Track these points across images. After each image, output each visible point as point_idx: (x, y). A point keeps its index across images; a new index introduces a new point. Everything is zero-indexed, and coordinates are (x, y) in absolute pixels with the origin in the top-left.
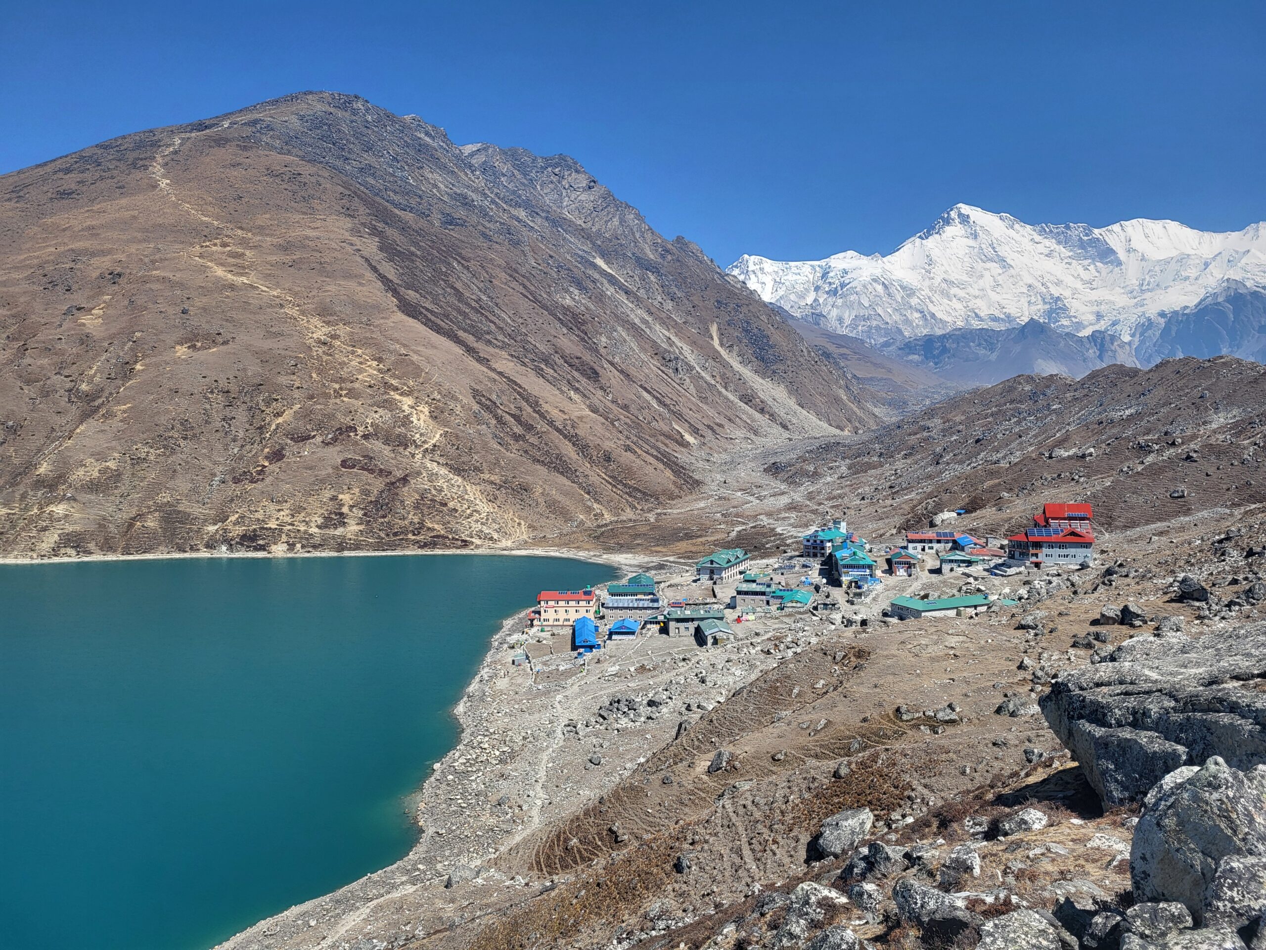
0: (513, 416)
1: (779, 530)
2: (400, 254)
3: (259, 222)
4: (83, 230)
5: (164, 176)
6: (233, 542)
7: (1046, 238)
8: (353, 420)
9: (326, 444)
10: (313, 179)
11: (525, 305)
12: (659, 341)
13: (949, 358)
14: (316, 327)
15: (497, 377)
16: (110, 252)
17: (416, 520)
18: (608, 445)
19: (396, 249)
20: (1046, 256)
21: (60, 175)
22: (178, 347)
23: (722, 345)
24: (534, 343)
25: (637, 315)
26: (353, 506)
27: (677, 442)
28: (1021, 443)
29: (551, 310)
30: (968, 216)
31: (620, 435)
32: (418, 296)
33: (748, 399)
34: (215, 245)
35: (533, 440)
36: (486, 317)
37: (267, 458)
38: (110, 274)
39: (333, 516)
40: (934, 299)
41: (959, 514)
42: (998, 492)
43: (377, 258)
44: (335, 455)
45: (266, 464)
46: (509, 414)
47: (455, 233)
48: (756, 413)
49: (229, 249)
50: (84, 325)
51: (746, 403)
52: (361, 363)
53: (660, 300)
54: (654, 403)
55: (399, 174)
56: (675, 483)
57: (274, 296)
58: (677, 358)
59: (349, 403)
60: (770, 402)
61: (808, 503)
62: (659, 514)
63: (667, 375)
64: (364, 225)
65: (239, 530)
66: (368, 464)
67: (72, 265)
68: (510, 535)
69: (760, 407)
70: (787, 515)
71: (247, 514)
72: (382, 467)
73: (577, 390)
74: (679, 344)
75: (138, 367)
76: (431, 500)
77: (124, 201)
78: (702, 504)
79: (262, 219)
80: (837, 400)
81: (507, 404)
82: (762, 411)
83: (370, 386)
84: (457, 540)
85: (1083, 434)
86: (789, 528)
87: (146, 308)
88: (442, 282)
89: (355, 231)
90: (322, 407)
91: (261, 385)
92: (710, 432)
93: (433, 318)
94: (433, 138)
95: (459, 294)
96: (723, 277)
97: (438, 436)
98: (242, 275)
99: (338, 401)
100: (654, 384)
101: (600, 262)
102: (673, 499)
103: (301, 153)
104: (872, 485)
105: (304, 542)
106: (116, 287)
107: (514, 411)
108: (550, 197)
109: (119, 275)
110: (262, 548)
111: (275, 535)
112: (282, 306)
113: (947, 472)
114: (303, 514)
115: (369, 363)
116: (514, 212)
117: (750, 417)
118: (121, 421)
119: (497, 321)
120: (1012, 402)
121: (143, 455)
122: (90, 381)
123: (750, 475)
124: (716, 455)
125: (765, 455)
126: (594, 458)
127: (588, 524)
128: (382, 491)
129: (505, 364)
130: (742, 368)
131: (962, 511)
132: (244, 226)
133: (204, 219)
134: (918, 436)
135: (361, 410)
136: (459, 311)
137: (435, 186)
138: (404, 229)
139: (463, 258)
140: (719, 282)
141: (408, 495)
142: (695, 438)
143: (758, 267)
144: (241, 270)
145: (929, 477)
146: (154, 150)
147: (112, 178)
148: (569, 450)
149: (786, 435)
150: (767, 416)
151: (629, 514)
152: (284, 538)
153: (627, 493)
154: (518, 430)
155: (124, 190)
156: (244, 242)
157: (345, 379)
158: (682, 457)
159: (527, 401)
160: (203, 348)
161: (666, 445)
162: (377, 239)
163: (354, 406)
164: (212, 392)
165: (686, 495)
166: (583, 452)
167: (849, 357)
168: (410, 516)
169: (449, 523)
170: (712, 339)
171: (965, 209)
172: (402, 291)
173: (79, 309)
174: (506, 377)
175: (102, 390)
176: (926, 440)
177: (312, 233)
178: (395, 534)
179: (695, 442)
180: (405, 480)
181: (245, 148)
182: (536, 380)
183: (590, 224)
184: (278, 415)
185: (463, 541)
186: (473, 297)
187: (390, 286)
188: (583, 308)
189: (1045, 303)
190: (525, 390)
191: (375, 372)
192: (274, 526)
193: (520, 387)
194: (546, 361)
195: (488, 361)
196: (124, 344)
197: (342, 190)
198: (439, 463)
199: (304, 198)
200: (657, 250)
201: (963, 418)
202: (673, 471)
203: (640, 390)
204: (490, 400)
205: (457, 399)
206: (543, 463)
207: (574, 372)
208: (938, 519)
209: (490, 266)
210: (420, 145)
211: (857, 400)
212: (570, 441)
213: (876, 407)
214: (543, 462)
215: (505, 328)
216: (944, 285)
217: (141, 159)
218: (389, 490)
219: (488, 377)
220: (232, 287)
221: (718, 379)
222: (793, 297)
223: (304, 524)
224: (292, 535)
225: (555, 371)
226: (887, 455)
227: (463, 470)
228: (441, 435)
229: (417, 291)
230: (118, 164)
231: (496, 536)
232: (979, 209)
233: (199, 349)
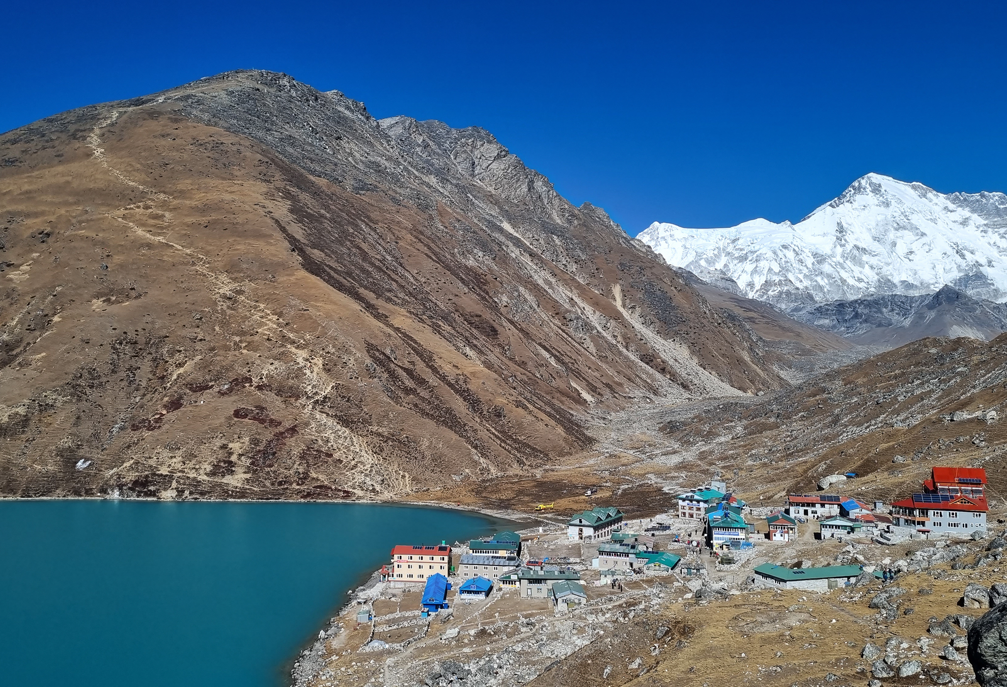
0: (405, 370)
1: (666, 490)
2: (309, 216)
3: (180, 187)
4: (21, 194)
5: (99, 146)
6: (125, 488)
7: (960, 206)
8: (249, 371)
9: (222, 394)
10: (234, 148)
11: (429, 265)
12: (561, 302)
13: (861, 323)
14: (223, 283)
15: (392, 333)
16: (43, 213)
17: (301, 470)
18: (500, 401)
19: (306, 212)
20: (961, 224)
21: (8, 145)
22: (94, 301)
23: (624, 306)
24: (435, 301)
25: (540, 277)
26: (243, 455)
27: (574, 399)
28: (923, 406)
29: (454, 270)
30: (880, 186)
31: (512, 391)
32: (323, 255)
33: (649, 358)
34: (138, 207)
35: (424, 394)
36: (389, 275)
37: (165, 406)
38: (40, 234)
39: (222, 464)
40: (845, 266)
41: (848, 477)
42: (893, 454)
43: (287, 219)
44: (230, 404)
45: (164, 412)
46: (402, 368)
47: (366, 197)
48: (657, 373)
49: (150, 210)
50: (11, 280)
51: (647, 363)
52: (262, 317)
53: (564, 262)
54: (553, 361)
55: (317, 143)
56: (565, 440)
57: (187, 254)
58: (578, 318)
59: (247, 355)
60: (671, 362)
61: (699, 462)
62: (546, 471)
63: (567, 334)
64: (278, 189)
65: (132, 476)
66: (260, 416)
67: (7, 225)
68: (393, 487)
69: (661, 367)
70: (676, 474)
71: (141, 461)
72: (272, 417)
73: (474, 347)
74: (582, 305)
75: (56, 319)
76: (317, 451)
77: (60, 169)
78: (592, 462)
79: (184, 184)
80: (740, 361)
81: (403, 358)
82: (663, 371)
83: (268, 339)
84: (340, 490)
85: (987, 398)
86: (677, 488)
87: (68, 265)
88: (348, 243)
89: (270, 196)
90: (222, 358)
91: (168, 337)
92: (608, 390)
93: (336, 276)
94: (352, 111)
95: (365, 256)
96: (628, 241)
97: (330, 388)
98: (159, 234)
99: (237, 353)
100: (555, 342)
101: (506, 226)
102: (563, 456)
103: (226, 125)
104: (766, 446)
105: (193, 489)
106: (44, 245)
107: (407, 365)
108: (462, 165)
109: (48, 235)
110: (153, 494)
111: (166, 480)
112: (194, 264)
113: (845, 434)
114: (193, 462)
115: (269, 317)
116: (426, 179)
117: (650, 376)
118: (35, 369)
119: (399, 280)
120: (917, 364)
121: (50, 402)
122: (11, 332)
123: (645, 433)
124: (613, 414)
125: (662, 414)
126: (485, 413)
127: (474, 478)
128: (271, 441)
129: (402, 319)
130: (644, 329)
131: (853, 475)
132: (167, 190)
133: (131, 184)
134: (818, 397)
135: (258, 362)
136: (363, 270)
137: (351, 154)
138: (316, 193)
139: (371, 221)
140: (624, 245)
141: (295, 446)
142: (593, 396)
143: (668, 233)
144: (159, 230)
145: (826, 439)
146: (94, 122)
147: (54, 147)
148: (459, 406)
149: (686, 395)
150: (668, 376)
151: (515, 470)
152: (174, 484)
153: (516, 449)
154: (409, 383)
155: (61, 159)
156: (164, 205)
157: (245, 332)
158: (577, 414)
159: (421, 356)
160: (117, 302)
161: (562, 402)
162: (289, 203)
163: (251, 357)
164: (121, 343)
165: (576, 453)
166: (473, 407)
167: (757, 321)
168: (295, 466)
169: (333, 473)
170: (615, 300)
171: (875, 177)
172: (309, 250)
173: (9, 265)
174: (402, 333)
175: (21, 340)
176: (825, 401)
177: (228, 197)
178: (280, 484)
179: (592, 400)
180: (293, 430)
181: (176, 121)
182: (432, 336)
183: (499, 191)
184: (180, 365)
185: (345, 492)
186: (378, 257)
187: (296, 246)
188: (485, 268)
189: (960, 271)
190: (419, 345)
191: (275, 326)
192: (165, 473)
193: (416, 342)
194: (445, 318)
195: (387, 317)
196: (45, 298)
197: (259, 157)
198: (328, 415)
199: (225, 165)
200: (564, 216)
201: (865, 380)
202: (565, 427)
203: (539, 347)
204: (384, 354)
205: (350, 353)
206: (432, 417)
207: (473, 329)
208: (825, 483)
209: (396, 228)
210: (340, 117)
211: (763, 362)
212: (461, 395)
213: (782, 369)
214: (432, 415)
215: (407, 286)
216: (856, 252)
217: (82, 131)
218: (278, 440)
219: (384, 333)
220: (150, 246)
221: (620, 338)
222: (703, 263)
223: (194, 471)
224: (182, 481)
225: (454, 328)
226: (785, 416)
227: (352, 422)
228: (333, 387)
229: (322, 251)
230: (60, 135)
231: (378, 488)
232: (891, 178)
233: (113, 303)
